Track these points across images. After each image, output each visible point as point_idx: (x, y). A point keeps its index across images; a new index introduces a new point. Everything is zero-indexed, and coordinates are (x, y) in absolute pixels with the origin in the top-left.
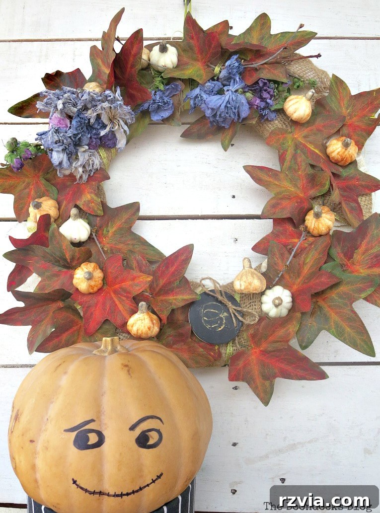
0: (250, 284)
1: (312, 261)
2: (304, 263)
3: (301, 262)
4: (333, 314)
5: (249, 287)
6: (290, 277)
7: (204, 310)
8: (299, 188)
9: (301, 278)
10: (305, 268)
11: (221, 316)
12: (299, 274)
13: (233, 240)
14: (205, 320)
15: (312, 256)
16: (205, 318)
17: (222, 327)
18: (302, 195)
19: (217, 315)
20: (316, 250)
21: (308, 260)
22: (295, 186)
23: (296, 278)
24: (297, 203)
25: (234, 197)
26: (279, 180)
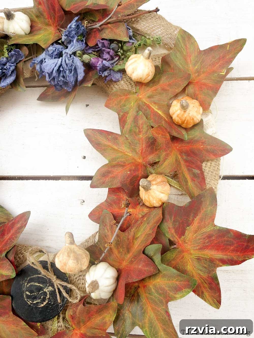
0: (65, 264)
1: (143, 236)
2: (134, 238)
3: (130, 237)
4: (150, 308)
5: (65, 267)
6: (119, 252)
7: (27, 284)
8: (137, 153)
9: (131, 254)
10: (136, 243)
11: (45, 290)
12: (128, 250)
13: (79, 202)
14: (27, 295)
15: (144, 230)
16: (27, 293)
17: (45, 303)
18: (140, 161)
19: (41, 289)
20: (148, 223)
21: (139, 234)
22: (134, 150)
23: (125, 253)
24: (130, 171)
25: (84, 157)
26: (117, 144)
